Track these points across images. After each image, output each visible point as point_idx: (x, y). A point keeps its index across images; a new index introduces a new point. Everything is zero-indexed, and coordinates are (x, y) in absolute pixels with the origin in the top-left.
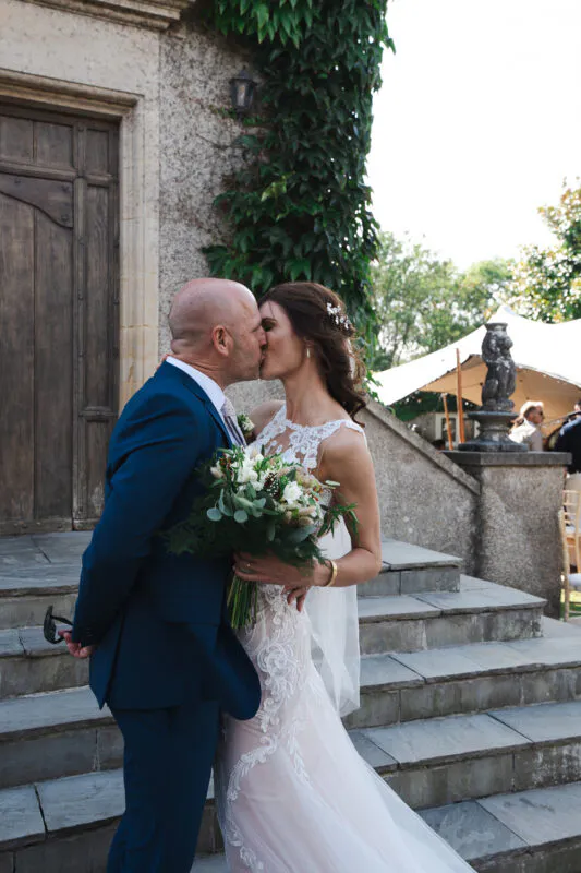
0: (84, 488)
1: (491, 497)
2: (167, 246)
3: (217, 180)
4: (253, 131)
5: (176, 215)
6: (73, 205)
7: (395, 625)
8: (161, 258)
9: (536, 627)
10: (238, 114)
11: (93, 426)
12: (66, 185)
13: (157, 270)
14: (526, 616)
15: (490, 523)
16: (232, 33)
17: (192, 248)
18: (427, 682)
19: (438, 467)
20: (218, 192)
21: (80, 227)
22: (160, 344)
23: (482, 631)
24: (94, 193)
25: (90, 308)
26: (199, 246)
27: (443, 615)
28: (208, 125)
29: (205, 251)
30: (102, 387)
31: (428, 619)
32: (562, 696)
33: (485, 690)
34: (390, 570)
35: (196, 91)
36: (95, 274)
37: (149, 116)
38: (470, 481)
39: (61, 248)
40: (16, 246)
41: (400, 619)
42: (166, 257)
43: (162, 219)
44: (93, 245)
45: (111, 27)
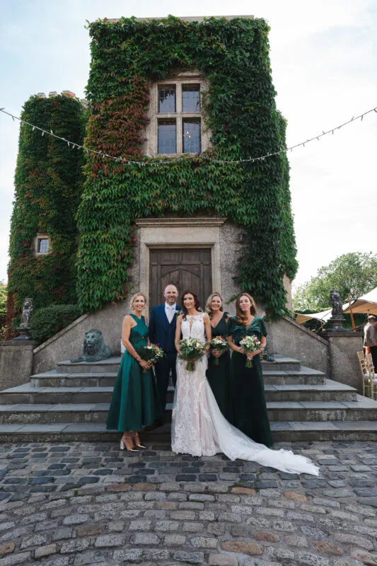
1: (334, 347)
2: (223, 278)
3: (236, 260)
4: (245, 246)
5: (225, 270)
6: (200, 271)
7: (275, 377)
8: (221, 282)
9: (323, 382)
10: (241, 243)
12: (198, 266)
14: (319, 378)
15: (334, 355)
16: (238, 224)
17: (230, 278)
18: (278, 392)
19: (313, 337)
20: (236, 263)
21: (202, 275)
23: (303, 381)
24: (205, 267)
27: (290, 376)
28: (233, 246)
29: (233, 278)
31: (284, 376)
32: (324, 400)
33: (298, 396)
34: (277, 363)
35: (230, 239)
37: (217, 247)
38: (325, 341)
39: (197, 282)
40: (187, 282)
41: (275, 376)
42: (223, 281)
43: (221, 271)
44: (205, 280)
45: (208, 229)
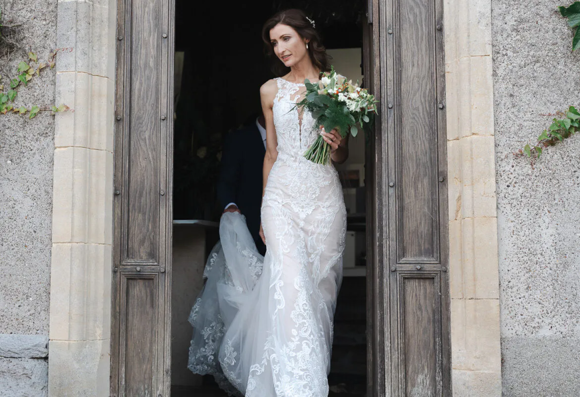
0: (401, 375)
2: (503, 15)
8: (494, 34)
11: (412, 286)
13: (489, 50)
17: (545, 12)
22: (498, 160)
25: (404, 119)
26: (556, 6)
30: (424, 228)
36: (410, 72)
42: (503, 30)
44: (407, 35)
